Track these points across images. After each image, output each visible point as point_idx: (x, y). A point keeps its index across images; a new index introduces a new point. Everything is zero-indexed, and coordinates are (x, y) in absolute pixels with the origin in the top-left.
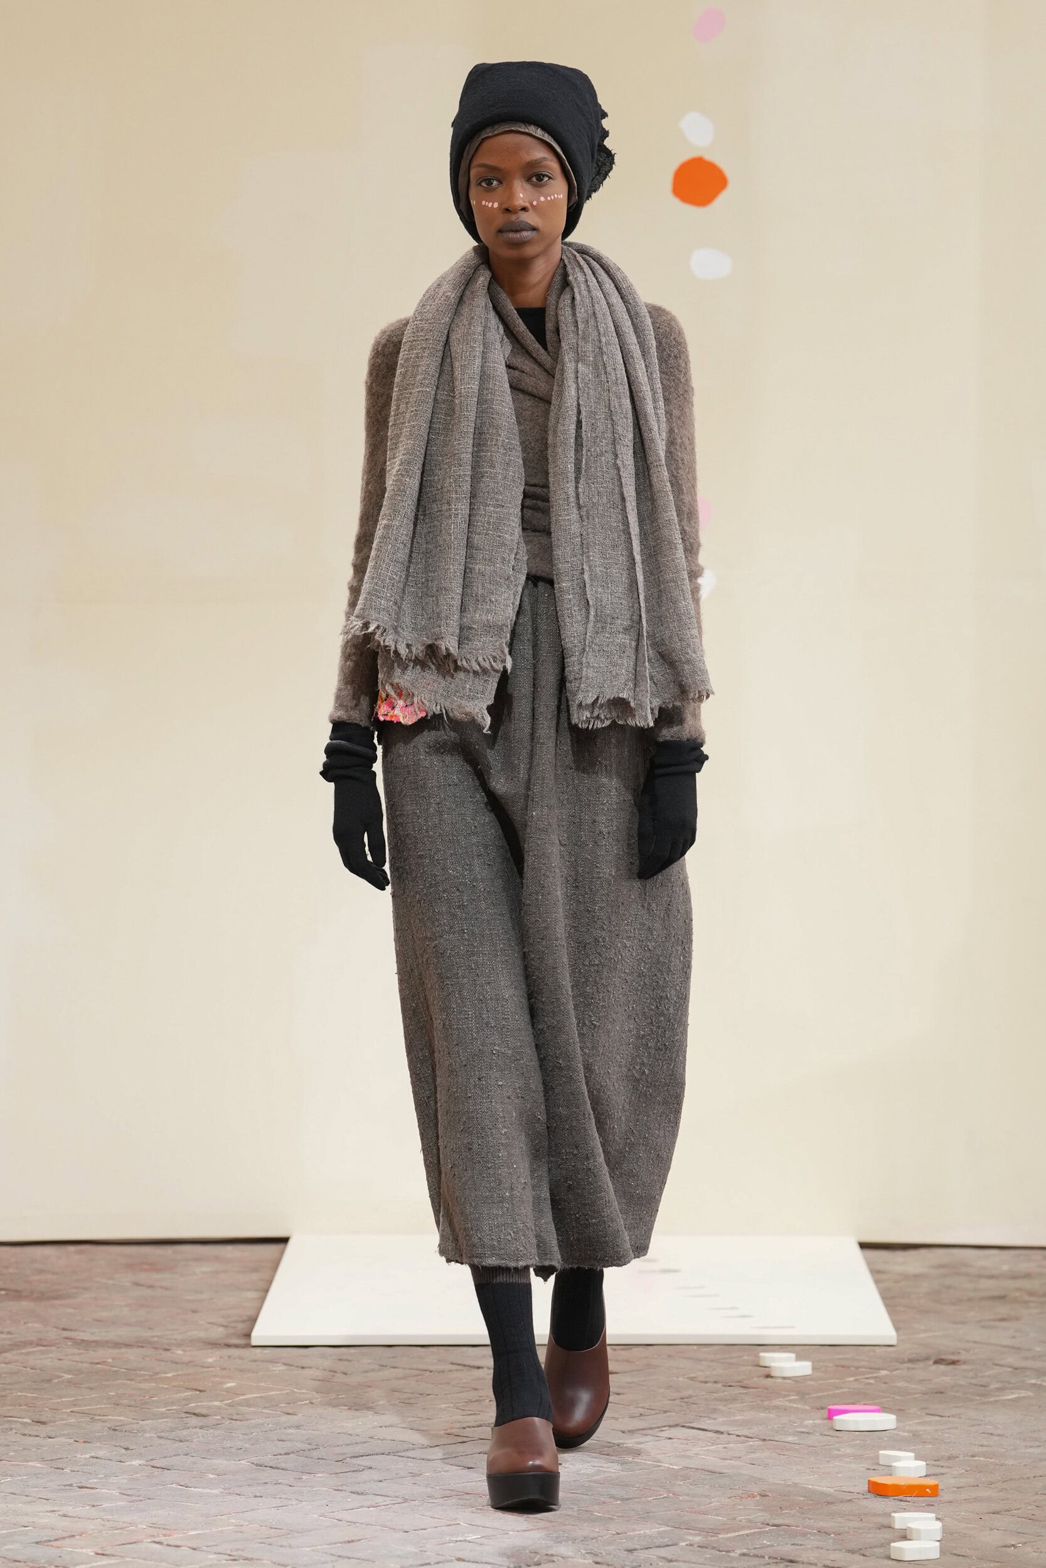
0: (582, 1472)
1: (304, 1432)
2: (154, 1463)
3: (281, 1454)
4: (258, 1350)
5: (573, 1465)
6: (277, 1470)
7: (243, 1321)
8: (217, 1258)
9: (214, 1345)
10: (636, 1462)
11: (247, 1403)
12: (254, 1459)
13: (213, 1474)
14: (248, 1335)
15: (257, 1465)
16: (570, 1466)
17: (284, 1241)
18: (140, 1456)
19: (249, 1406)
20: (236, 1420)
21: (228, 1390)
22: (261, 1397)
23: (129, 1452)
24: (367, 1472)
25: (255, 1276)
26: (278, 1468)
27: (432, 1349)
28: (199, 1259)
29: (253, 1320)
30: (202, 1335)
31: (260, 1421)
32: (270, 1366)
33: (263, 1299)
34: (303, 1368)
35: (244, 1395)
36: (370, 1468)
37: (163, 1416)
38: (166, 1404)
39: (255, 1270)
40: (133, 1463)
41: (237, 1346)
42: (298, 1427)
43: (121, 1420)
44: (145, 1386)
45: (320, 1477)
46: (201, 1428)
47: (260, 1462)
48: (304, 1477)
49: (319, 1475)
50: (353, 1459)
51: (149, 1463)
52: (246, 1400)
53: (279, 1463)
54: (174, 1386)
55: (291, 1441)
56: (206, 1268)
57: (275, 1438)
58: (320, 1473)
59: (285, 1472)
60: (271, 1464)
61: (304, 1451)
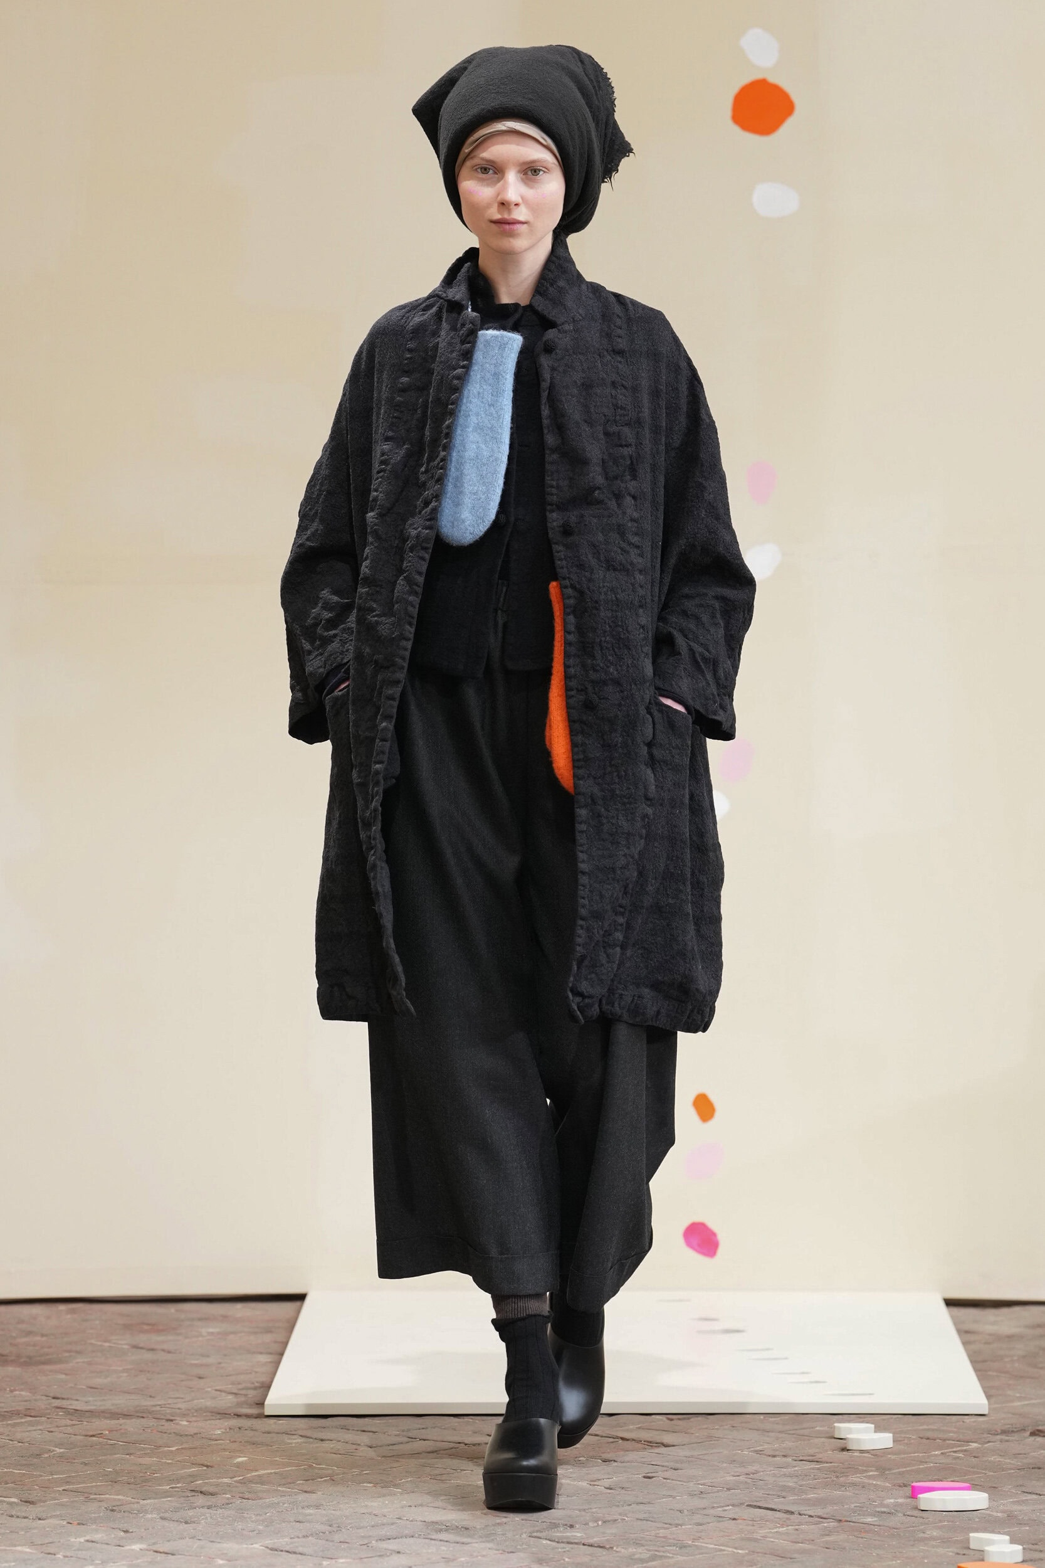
0: (636, 1556)
1: (324, 1512)
2: (155, 1548)
3: (298, 1537)
4: (272, 1421)
5: (626, 1549)
6: (294, 1556)
7: (255, 1388)
8: (225, 1318)
9: (223, 1414)
10: (696, 1546)
11: (261, 1480)
12: (268, 1542)
13: (222, 1559)
14: (261, 1404)
15: (272, 1549)
16: (623, 1550)
17: (301, 1298)
18: (141, 1539)
19: (262, 1483)
20: (248, 1499)
21: (238, 1465)
22: (275, 1473)
23: (128, 1535)
24: (395, 1557)
25: (268, 1338)
26: (295, 1553)
27: (466, 1419)
28: (205, 1319)
29: (267, 1387)
30: (209, 1403)
31: (275, 1500)
32: (286, 1438)
33: (277, 1364)
34: (322, 1440)
35: (257, 1471)
36: (399, 1552)
37: (166, 1494)
38: (172, 1481)
39: (268, 1331)
40: (133, 1547)
41: (248, 1416)
42: (317, 1507)
43: (119, 1500)
44: (146, 1460)
45: (342, 1563)
46: (209, 1507)
47: (275, 1546)
48: (325, 1563)
49: (341, 1561)
50: (379, 1542)
51: (151, 1547)
52: (259, 1476)
53: (297, 1547)
54: (178, 1461)
55: (309, 1522)
56: (213, 1329)
57: (292, 1520)
58: (342, 1557)
59: (304, 1557)
60: (287, 1548)
61: (324, 1533)
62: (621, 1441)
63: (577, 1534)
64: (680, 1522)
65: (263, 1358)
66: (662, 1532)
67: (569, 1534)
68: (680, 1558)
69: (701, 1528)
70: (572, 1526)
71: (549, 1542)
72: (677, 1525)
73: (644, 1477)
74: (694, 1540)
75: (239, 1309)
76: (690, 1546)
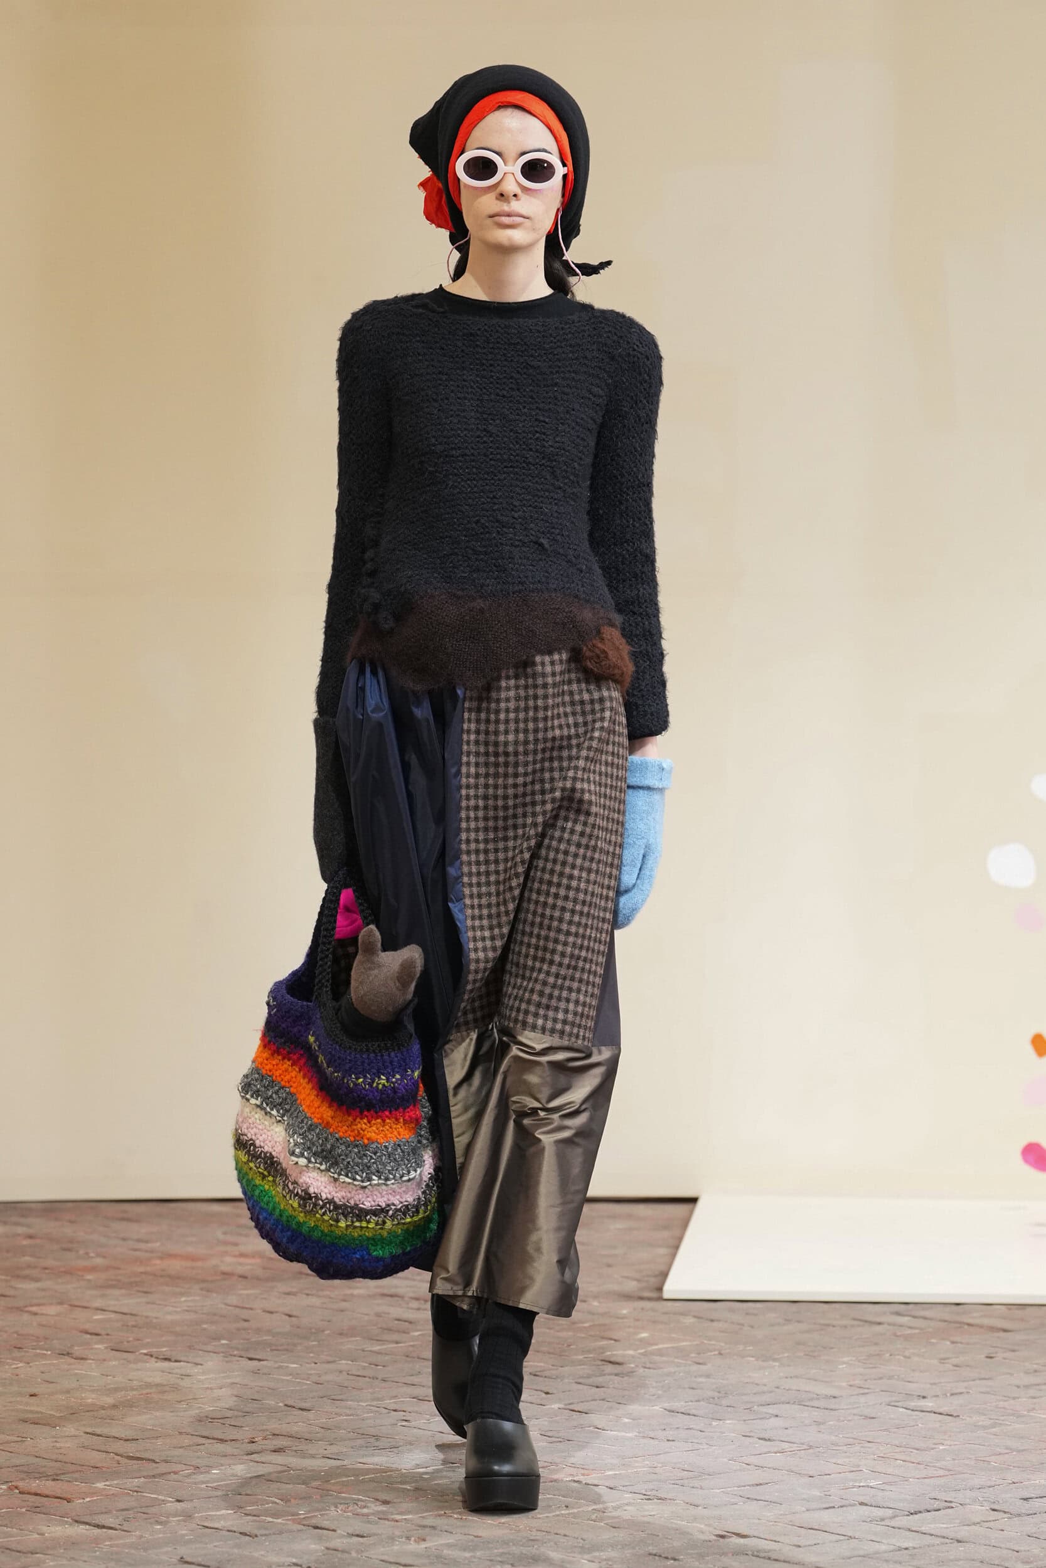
0: (980, 1423)
1: (713, 1381)
2: (571, 1407)
3: (692, 1401)
4: (670, 1304)
5: (970, 1417)
6: (688, 1416)
7: (656, 1276)
8: (630, 1217)
9: (628, 1297)
10: (1031, 1416)
11: (660, 1353)
12: (666, 1405)
13: (627, 1418)
14: (660, 1289)
15: (669, 1411)
16: (968, 1418)
17: (693, 1201)
18: (560, 1400)
19: (661, 1355)
20: (649, 1368)
21: (641, 1340)
22: (673, 1348)
23: (549, 1396)
24: (773, 1420)
25: (666, 1234)
26: (689, 1414)
27: (834, 1305)
28: (614, 1217)
29: (664, 1275)
30: (616, 1287)
31: (672, 1370)
32: (681, 1318)
33: (673, 1256)
34: (712, 1321)
35: (656, 1344)
36: (777, 1416)
37: (581, 1363)
38: (583, 1352)
39: (666, 1228)
40: (553, 1406)
41: (649, 1299)
42: (708, 1376)
43: (541, 1366)
44: (564, 1334)
45: (730, 1424)
46: (616, 1375)
47: (673, 1408)
48: (714, 1423)
49: (728, 1422)
50: (760, 1407)
51: (568, 1407)
52: (659, 1350)
53: (690, 1409)
54: (590, 1336)
55: (702, 1389)
56: (620, 1225)
57: (686, 1386)
58: (729, 1419)
59: (696, 1418)
60: (683, 1410)
61: (714, 1398)
62: (966, 1327)
63: (929, 1404)
64: (1016, 1396)
65: (662, 1251)
66: (1001, 1404)
67: (922, 1403)
68: (1018, 1426)
69: (1035, 1400)
70: (924, 1397)
71: (904, 1410)
72: (1014, 1398)
73: (987, 1357)
74: (1029, 1411)
75: (641, 1209)
76: (1024, 1416)
